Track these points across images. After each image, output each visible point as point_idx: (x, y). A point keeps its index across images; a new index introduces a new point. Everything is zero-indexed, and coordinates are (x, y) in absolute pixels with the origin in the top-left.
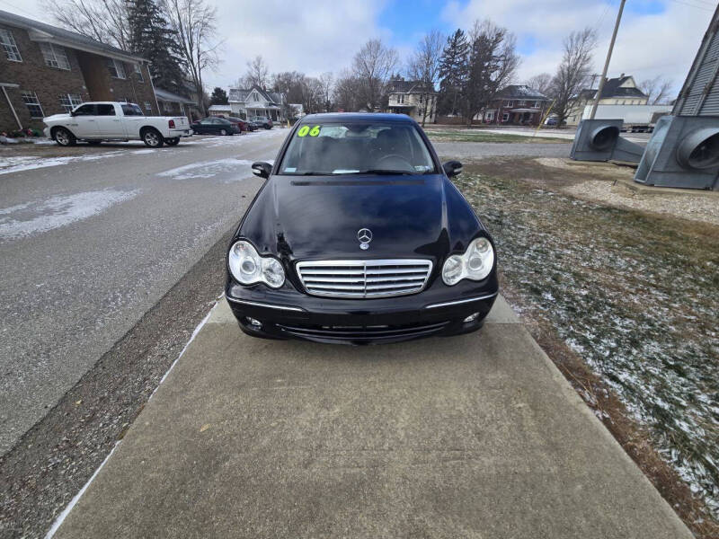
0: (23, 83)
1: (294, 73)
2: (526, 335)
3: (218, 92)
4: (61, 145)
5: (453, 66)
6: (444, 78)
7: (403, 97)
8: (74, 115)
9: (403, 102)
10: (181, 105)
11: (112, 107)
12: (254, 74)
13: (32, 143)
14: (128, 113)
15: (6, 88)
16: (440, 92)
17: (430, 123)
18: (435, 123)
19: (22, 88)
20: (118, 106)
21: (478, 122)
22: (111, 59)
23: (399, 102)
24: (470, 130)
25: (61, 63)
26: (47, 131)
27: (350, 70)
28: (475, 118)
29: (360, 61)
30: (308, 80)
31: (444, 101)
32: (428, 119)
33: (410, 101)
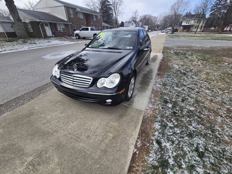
0: (73, 23)
1: (148, 15)
2: (141, 115)
3: (122, 23)
4: (77, 39)
5: (219, 6)
6: (213, 11)
7: (189, 21)
8: (80, 31)
9: (188, 23)
10: (109, 27)
11: (88, 28)
12: (134, 16)
13: (72, 38)
14: (91, 30)
15: (70, 24)
16: (208, 18)
17: (200, 32)
18: (202, 31)
19: (72, 24)
20: (89, 28)
21: (226, 31)
22: (93, 15)
23: (187, 23)
24: (221, 35)
25: (82, 17)
26: (75, 35)
27: (168, 12)
28: (225, 29)
29: (173, 8)
30: (152, 17)
31: (209, 22)
32: (199, 30)
33: (192, 22)
